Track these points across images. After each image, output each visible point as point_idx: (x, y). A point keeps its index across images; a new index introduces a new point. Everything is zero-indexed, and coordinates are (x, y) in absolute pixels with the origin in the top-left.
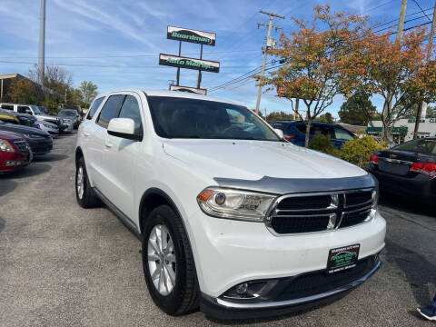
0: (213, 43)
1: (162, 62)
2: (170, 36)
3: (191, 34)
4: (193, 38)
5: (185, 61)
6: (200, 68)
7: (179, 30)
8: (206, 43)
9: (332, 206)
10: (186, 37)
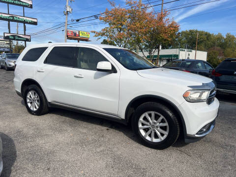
0: (31, 7)
4: (16, 2)
5: (13, 17)
6: (25, 22)
10: (11, 1)
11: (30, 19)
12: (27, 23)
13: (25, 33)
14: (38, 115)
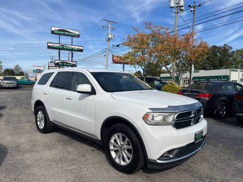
0: (78, 36)
1: (49, 47)
2: (53, 32)
3: (66, 31)
4: (66, 33)
5: (63, 46)
6: (72, 50)
7: (57, 29)
8: (75, 36)
9: (192, 115)
10: (62, 33)
11: (77, 47)
12: (74, 50)
13: (72, 59)
14: (44, 133)
